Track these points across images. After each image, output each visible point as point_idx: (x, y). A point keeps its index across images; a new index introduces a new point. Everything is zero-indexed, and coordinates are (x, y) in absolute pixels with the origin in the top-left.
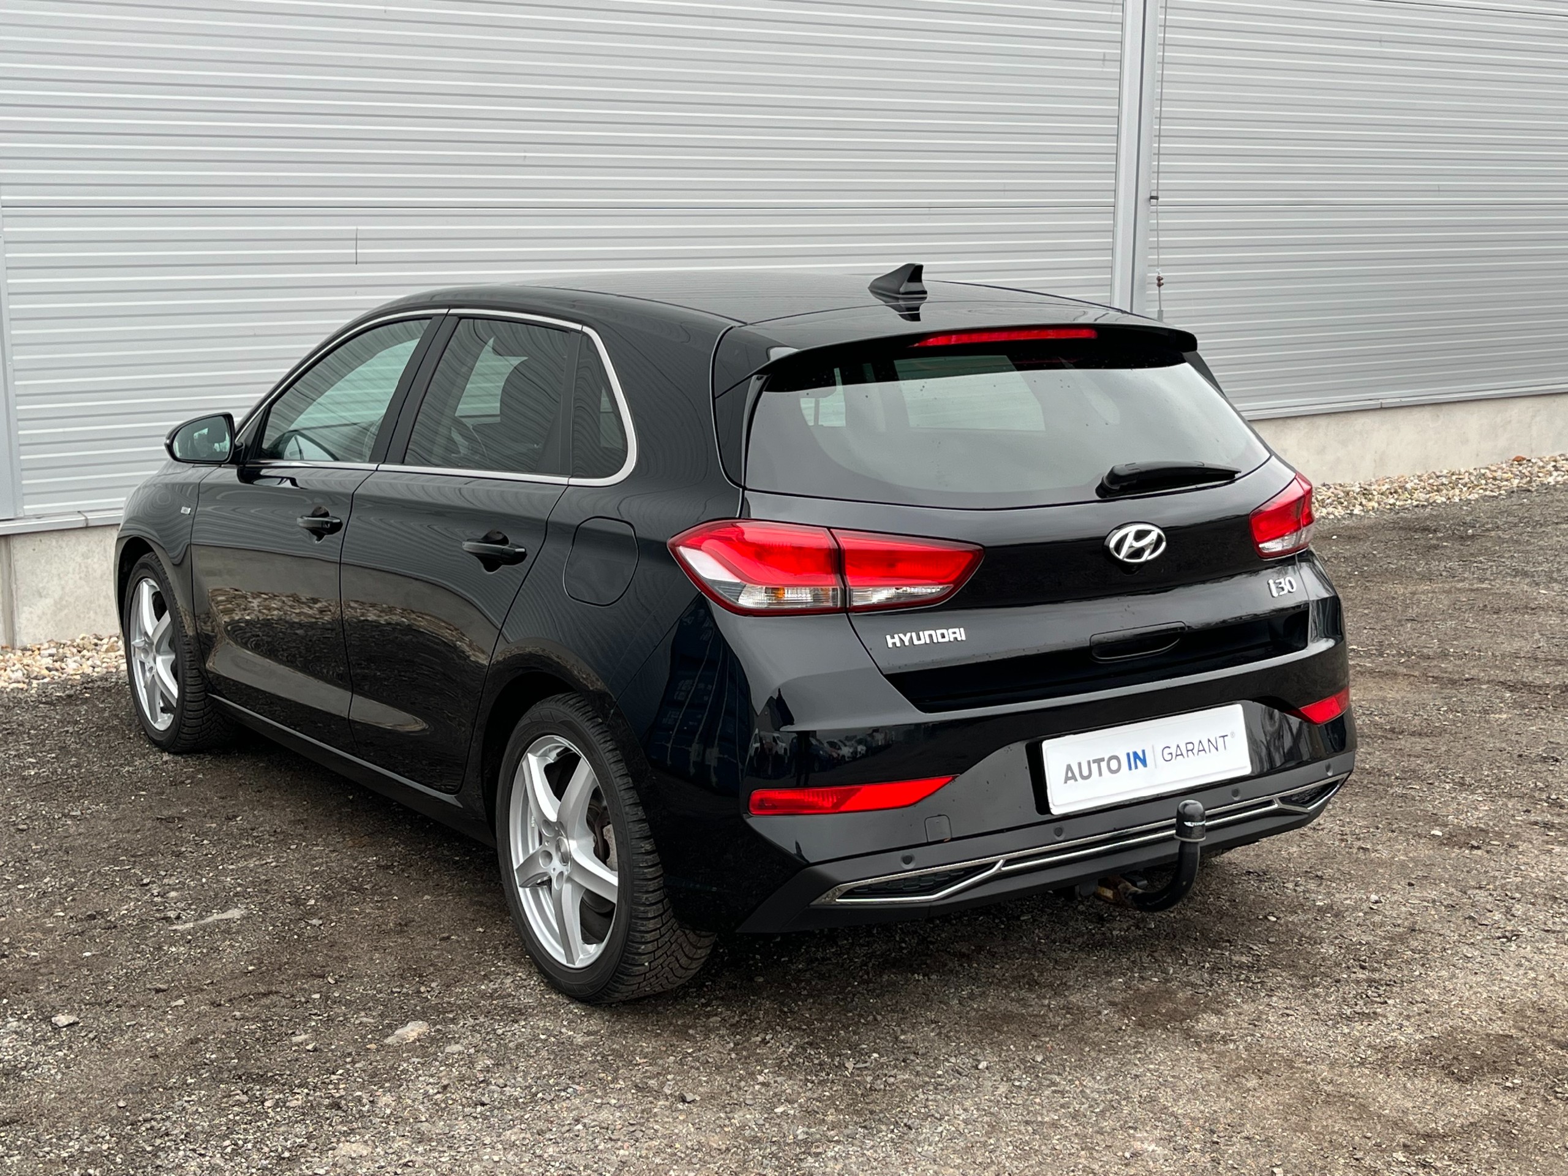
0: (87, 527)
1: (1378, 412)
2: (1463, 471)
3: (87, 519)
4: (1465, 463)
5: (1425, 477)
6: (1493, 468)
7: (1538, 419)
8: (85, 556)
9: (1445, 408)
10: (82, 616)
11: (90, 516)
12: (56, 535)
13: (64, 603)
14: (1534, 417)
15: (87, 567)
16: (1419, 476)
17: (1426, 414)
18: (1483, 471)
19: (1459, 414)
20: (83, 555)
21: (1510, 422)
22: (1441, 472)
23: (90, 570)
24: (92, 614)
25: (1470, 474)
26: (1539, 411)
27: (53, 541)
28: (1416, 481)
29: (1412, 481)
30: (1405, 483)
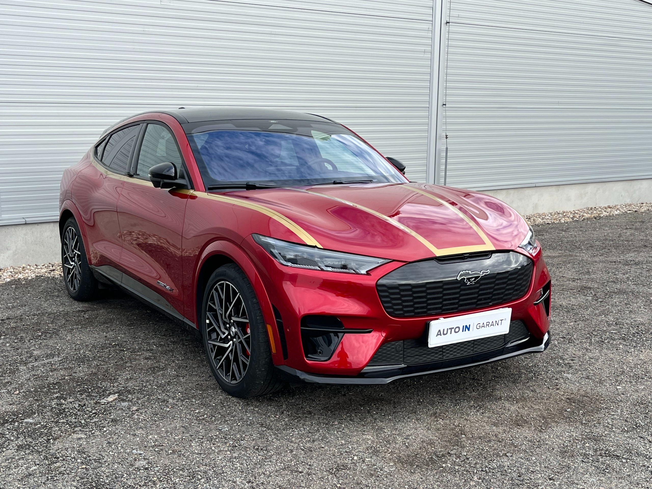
0: (26, 224)
1: (535, 188)
2: (568, 211)
3: (26, 221)
4: (569, 207)
5: (553, 213)
7: (599, 192)
8: (25, 235)
9: (561, 186)
10: (24, 257)
11: (27, 220)
12: (14, 227)
13: (17, 252)
14: (597, 191)
15: (25, 239)
16: (551, 213)
17: (554, 189)
19: (567, 189)
20: (24, 234)
21: (587, 192)
22: (560, 211)
23: (27, 240)
24: (27, 257)
25: (571, 213)
26: (599, 188)
27: (12, 229)
28: (550, 215)
29: (548, 215)
30: (545, 216)
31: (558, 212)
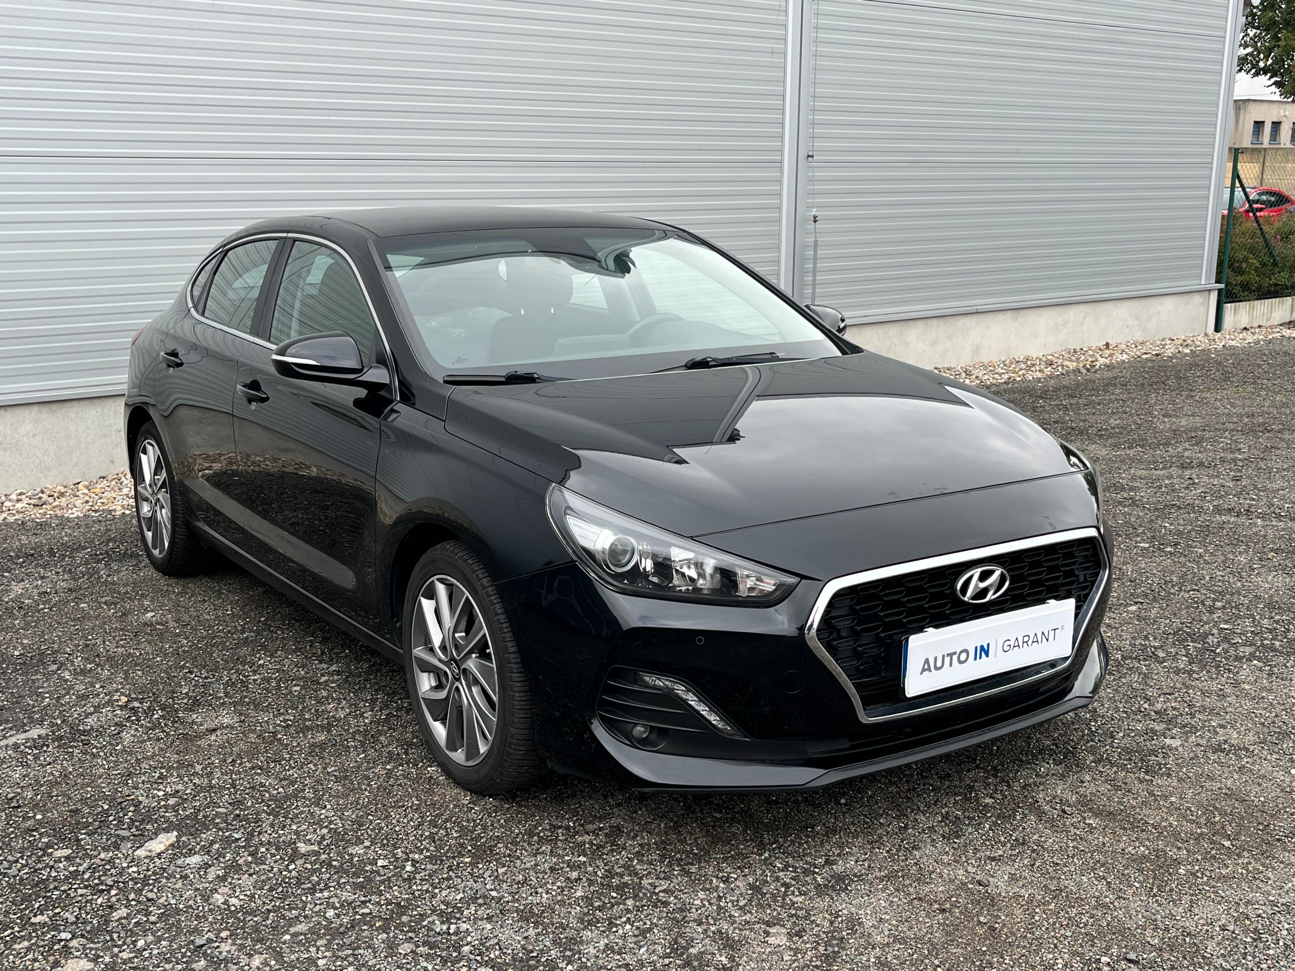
1: (974, 315)
2: (1035, 357)
4: (1036, 350)
5: (1007, 362)
6: (1056, 355)
7: (1087, 320)
9: (1022, 312)
14: (1085, 318)
16: (1003, 362)
17: (1009, 315)
18: (1049, 357)
19: (1032, 315)
21: (1068, 321)
22: (1019, 358)
25: (1040, 360)
26: (1089, 313)
28: (1002, 365)
29: (999, 365)
30: (994, 367)
31: (1017, 359)
